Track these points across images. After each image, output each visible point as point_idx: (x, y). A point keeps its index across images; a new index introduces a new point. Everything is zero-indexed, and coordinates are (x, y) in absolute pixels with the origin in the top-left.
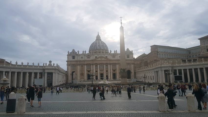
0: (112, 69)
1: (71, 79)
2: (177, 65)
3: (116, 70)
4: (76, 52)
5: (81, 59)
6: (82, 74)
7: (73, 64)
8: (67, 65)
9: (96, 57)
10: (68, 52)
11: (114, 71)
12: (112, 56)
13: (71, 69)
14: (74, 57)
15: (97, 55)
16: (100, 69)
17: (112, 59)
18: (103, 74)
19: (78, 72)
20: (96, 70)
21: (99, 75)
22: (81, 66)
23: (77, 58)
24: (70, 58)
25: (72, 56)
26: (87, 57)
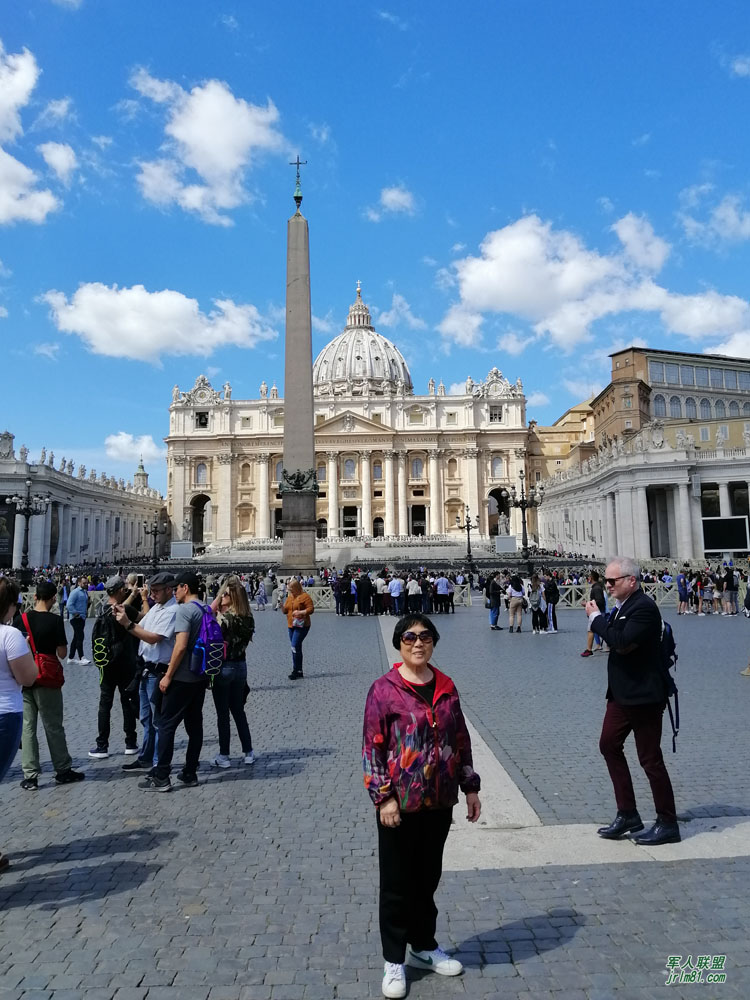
0: (407, 485)
2: (720, 456)
3: (427, 487)
5: (238, 430)
6: (244, 511)
7: (200, 454)
9: (320, 418)
11: (418, 493)
12: (405, 411)
13: (187, 481)
14: (207, 419)
15: (327, 404)
16: (342, 484)
17: (407, 428)
18: (359, 511)
19: (225, 495)
21: (336, 514)
22: (241, 466)
23: (218, 421)
24: (181, 421)
25: (192, 414)
26: (273, 420)
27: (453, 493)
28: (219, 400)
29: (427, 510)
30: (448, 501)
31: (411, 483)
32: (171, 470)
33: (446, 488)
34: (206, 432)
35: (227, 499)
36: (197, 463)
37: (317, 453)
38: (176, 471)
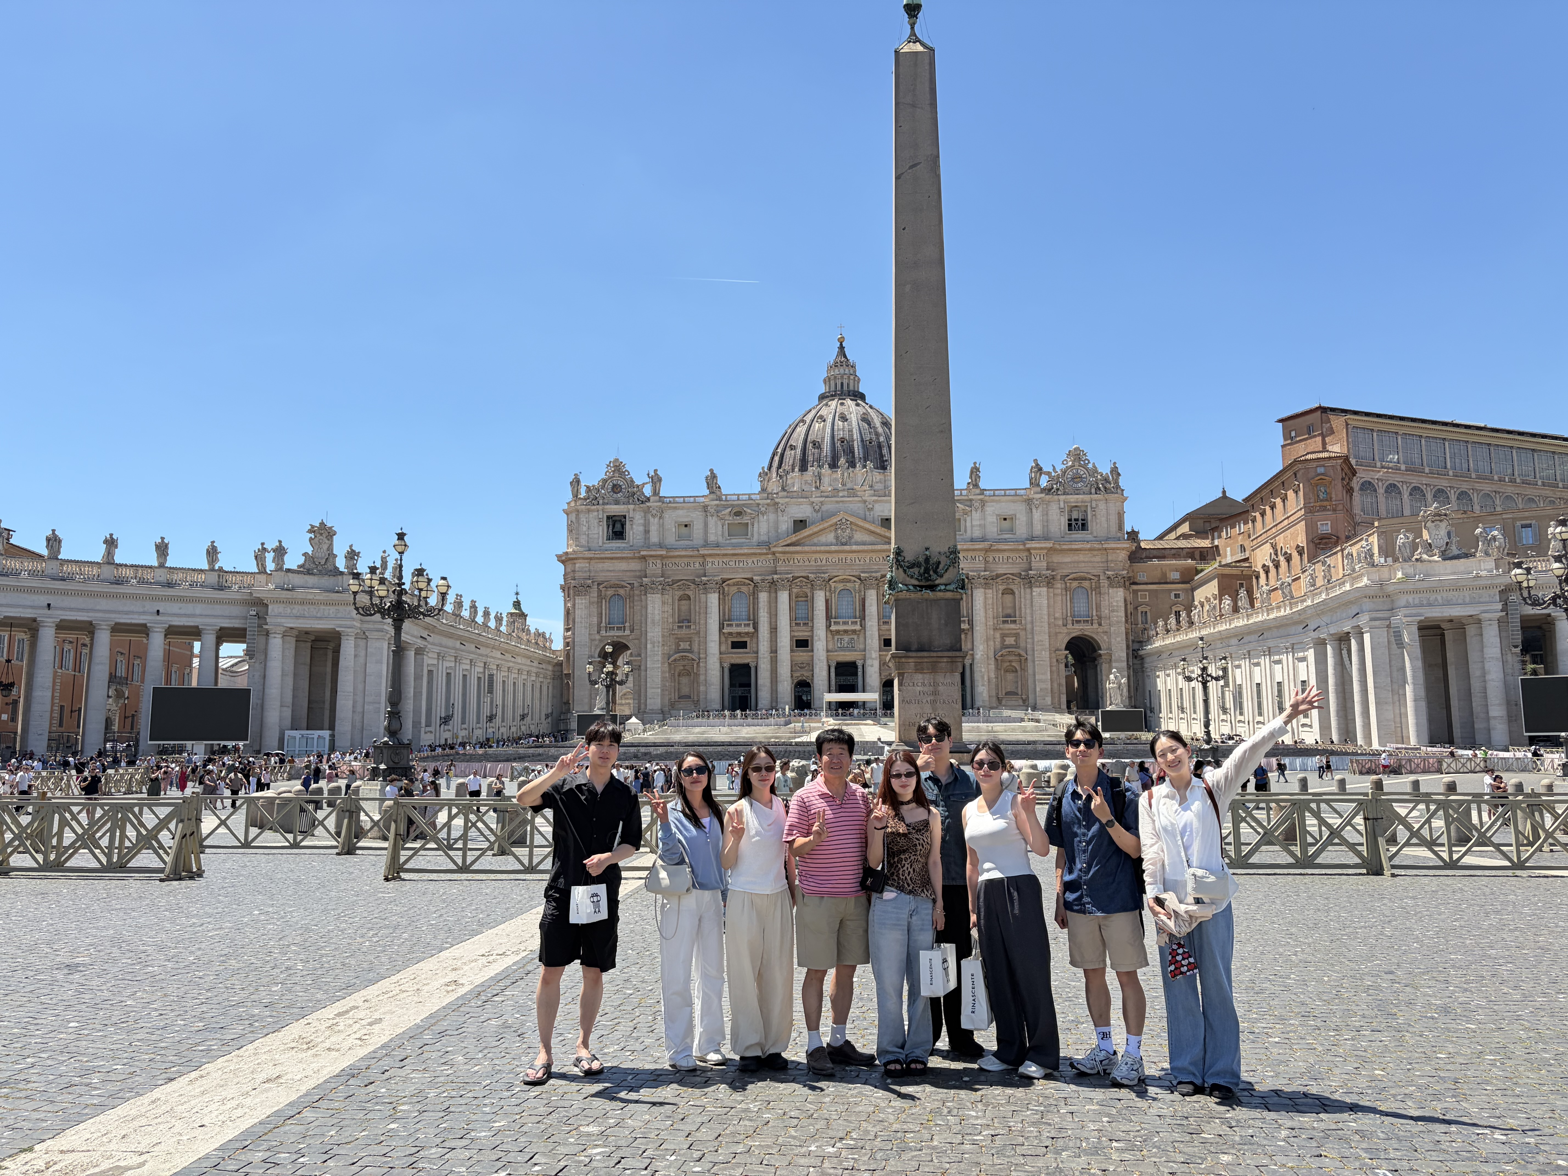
3: (967, 632)
4: (638, 482)
5: (671, 542)
6: (684, 668)
7: (614, 579)
8: (563, 588)
9: (800, 524)
10: (576, 483)
13: (595, 620)
14: (623, 526)
15: (811, 503)
16: (833, 628)
18: (860, 670)
19: (653, 643)
20: (796, 634)
21: (825, 673)
22: (677, 597)
23: (641, 528)
24: (585, 529)
25: (600, 516)
26: (726, 527)
27: (1010, 641)
28: (641, 495)
29: (968, 668)
30: (1002, 656)
33: (998, 635)
34: (624, 545)
35: (656, 649)
36: (609, 593)
37: (795, 578)
38: (577, 606)
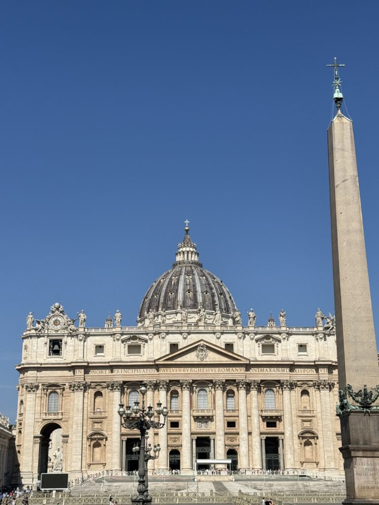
0: (260, 415)
1: (36, 464)
3: (280, 418)
5: (92, 357)
6: (97, 440)
7: (52, 381)
9: (174, 347)
11: (271, 424)
12: (257, 341)
13: (38, 408)
14: (60, 347)
15: (181, 333)
16: (196, 414)
17: (259, 358)
18: (212, 442)
19: (77, 424)
20: (171, 419)
21: (189, 445)
22: (93, 394)
23: (72, 348)
24: (35, 348)
25: (46, 341)
26: (127, 348)
27: (307, 424)
28: (72, 327)
29: (281, 442)
30: (302, 434)
31: (264, 414)
32: (23, 398)
33: (299, 420)
34: (60, 359)
35: (79, 428)
36: (49, 391)
37: (170, 381)
38: (27, 399)
